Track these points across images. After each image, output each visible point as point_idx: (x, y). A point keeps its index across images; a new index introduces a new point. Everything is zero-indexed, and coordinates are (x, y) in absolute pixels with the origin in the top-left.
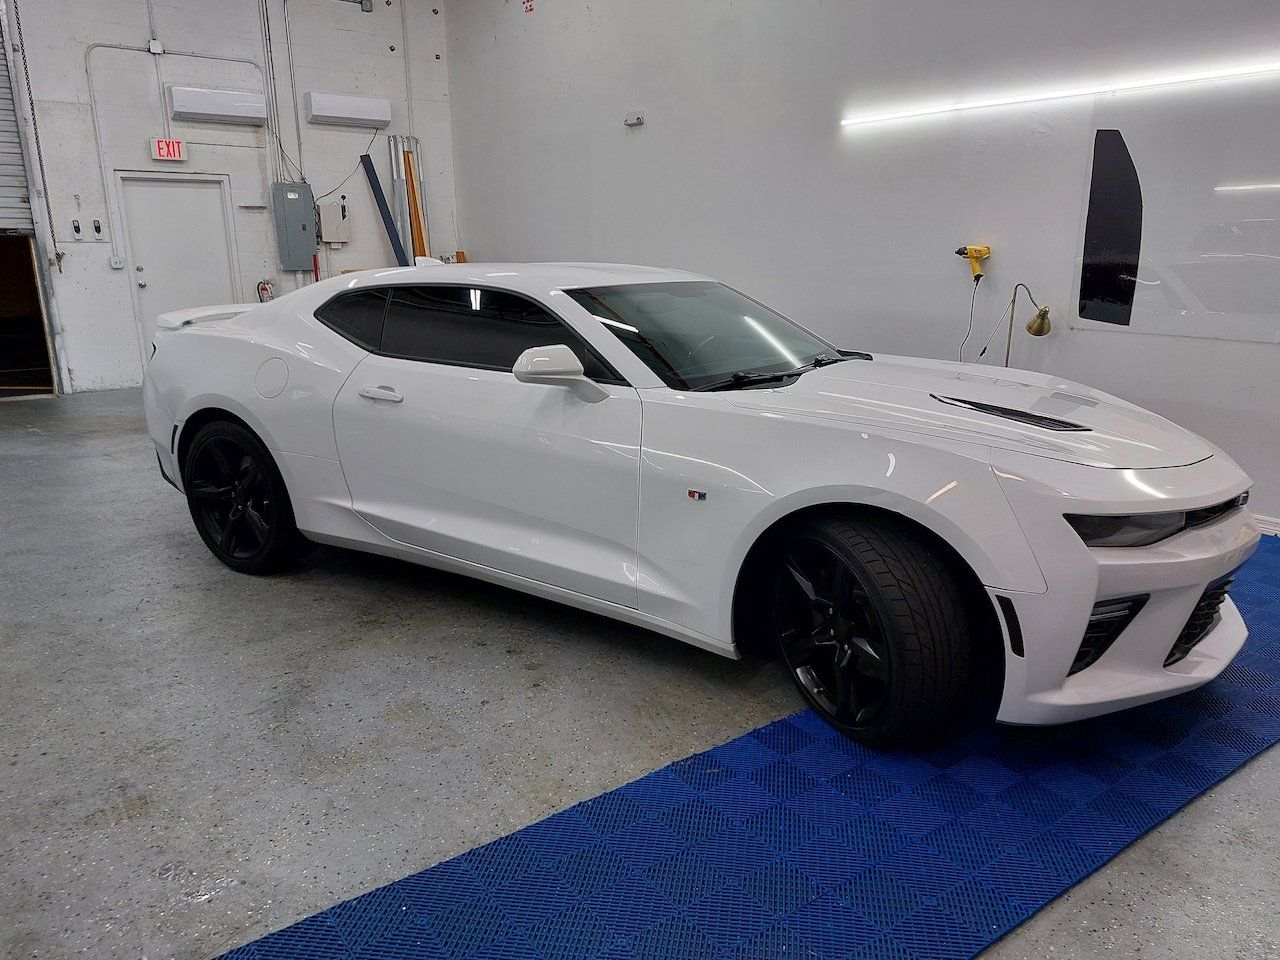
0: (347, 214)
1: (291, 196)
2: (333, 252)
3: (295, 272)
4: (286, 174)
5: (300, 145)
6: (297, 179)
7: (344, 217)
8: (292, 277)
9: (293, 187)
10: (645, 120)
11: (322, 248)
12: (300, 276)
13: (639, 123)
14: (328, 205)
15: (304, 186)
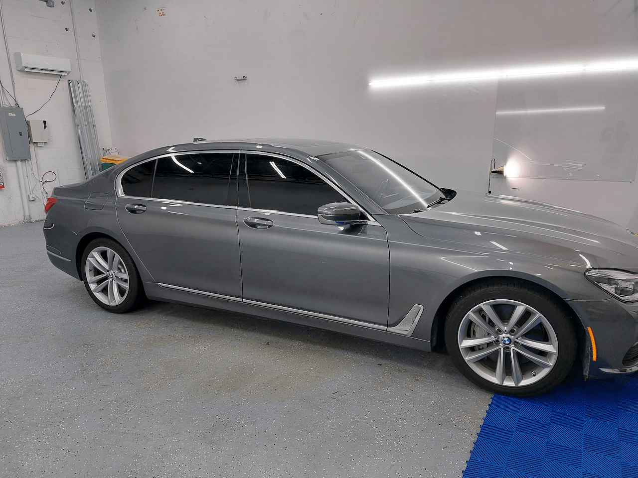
0: (47, 125)
1: (11, 114)
2: (39, 148)
3: (16, 161)
4: (6, 101)
5: (13, 84)
6: (13, 105)
7: (45, 127)
8: (13, 164)
9: (11, 109)
10: (247, 77)
11: (32, 146)
12: (19, 163)
13: (244, 78)
14: (35, 120)
15: (18, 109)
